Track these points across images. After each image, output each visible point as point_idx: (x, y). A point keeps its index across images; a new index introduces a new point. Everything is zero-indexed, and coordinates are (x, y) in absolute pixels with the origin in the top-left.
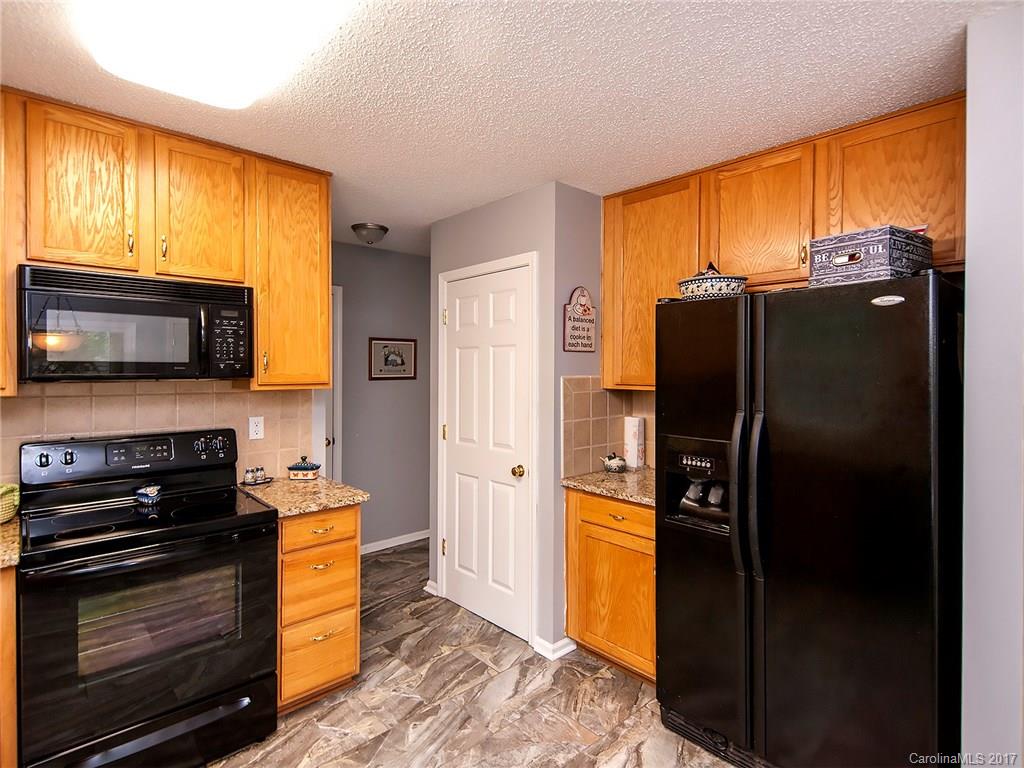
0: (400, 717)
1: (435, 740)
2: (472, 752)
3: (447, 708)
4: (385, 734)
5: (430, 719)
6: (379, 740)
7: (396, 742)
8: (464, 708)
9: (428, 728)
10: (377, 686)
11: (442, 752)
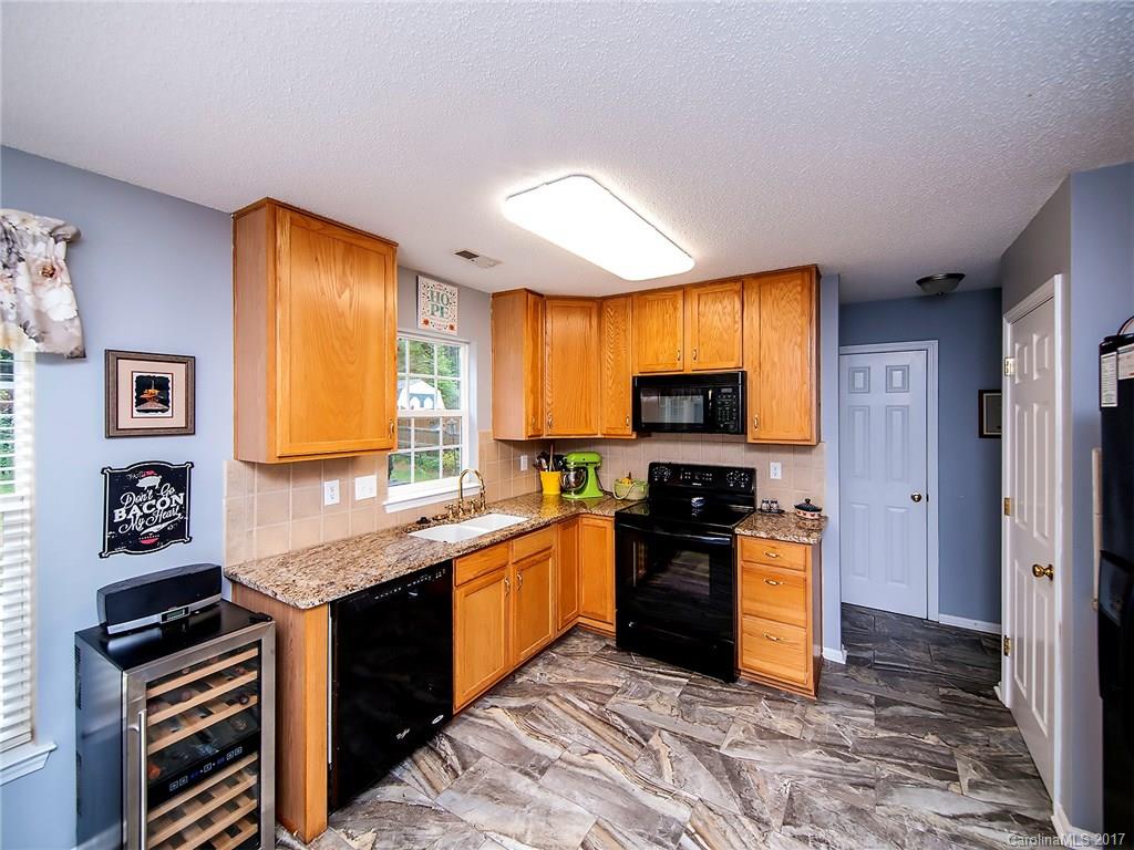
0: (818, 739)
1: (821, 771)
2: (837, 802)
3: (861, 767)
4: (792, 738)
5: (837, 760)
6: (784, 737)
7: (793, 747)
8: (878, 780)
9: (827, 762)
10: (830, 713)
11: (814, 780)
